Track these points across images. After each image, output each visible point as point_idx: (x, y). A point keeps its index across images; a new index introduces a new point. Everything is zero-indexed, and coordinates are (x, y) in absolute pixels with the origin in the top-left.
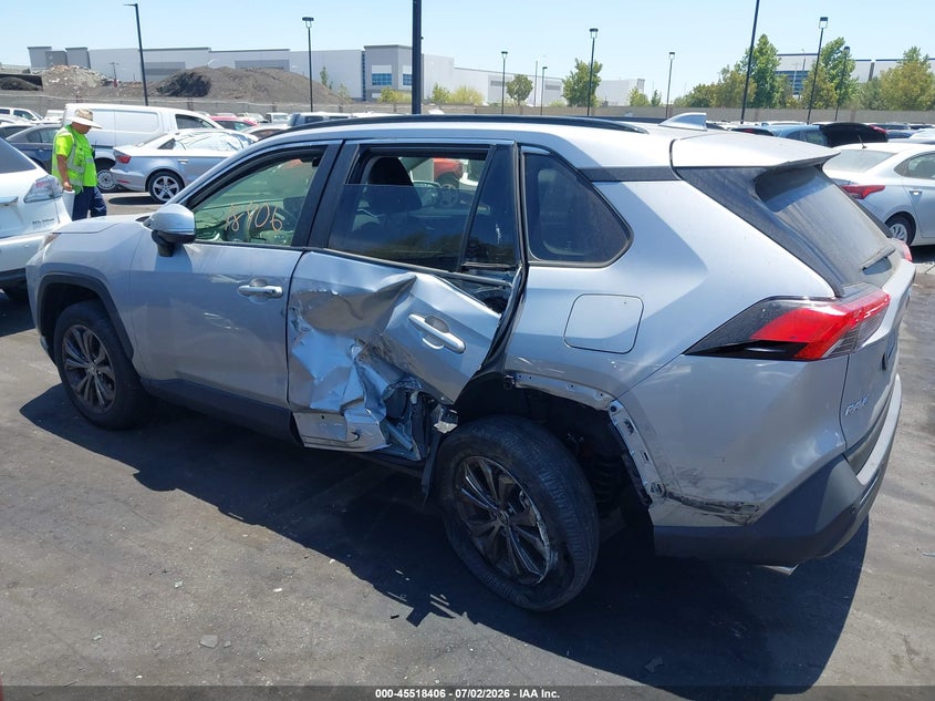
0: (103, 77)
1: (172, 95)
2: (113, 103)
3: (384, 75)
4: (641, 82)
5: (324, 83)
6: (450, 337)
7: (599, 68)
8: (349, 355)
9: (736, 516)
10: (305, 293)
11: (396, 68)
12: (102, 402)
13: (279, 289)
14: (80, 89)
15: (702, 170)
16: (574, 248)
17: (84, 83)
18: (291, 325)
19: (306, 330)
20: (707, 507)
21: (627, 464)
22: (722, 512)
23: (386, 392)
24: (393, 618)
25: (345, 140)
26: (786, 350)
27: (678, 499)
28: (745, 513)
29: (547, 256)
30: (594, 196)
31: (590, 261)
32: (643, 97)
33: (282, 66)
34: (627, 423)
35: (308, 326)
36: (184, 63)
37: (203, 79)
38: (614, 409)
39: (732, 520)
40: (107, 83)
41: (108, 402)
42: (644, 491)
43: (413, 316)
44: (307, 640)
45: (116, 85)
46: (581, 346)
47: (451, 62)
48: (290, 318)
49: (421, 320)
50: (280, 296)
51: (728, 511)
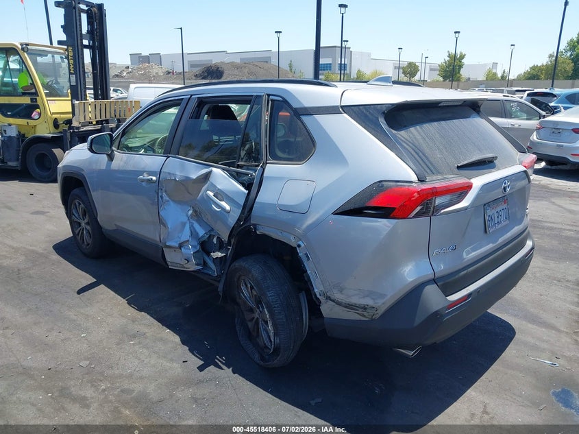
0: (167, 69)
1: (202, 79)
2: (169, 84)
3: (327, 64)
4: (495, 64)
5: (291, 70)
6: (223, 204)
7: (462, 57)
8: (187, 215)
9: (365, 314)
10: (166, 180)
11: (334, 60)
12: (86, 243)
13: (154, 178)
14: (154, 76)
15: (356, 107)
16: (289, 153)
17: (157, 73)
18: (160, 198)
19: (168, 201)
20: (349, 306)
21: (306, 279)
22: (357, 310)
23: (202, 237)
24: (184, 362)
25: (192, 95)
26: (384, 212)
27: (333, 301)
28: (371, 312)
29: (276, 158)
30: (300, 123)
31: (296, 161)
32: (495, 74)
33: (266, 61)
34: (306, 254)
35: (168, 199)
36: (211, 60)
37: (220, 69)
38: (299, 246)
39: (364, 316)
40: (168, 73)
41: (88, 244)
42: (315, 295)
43: (208, 192)
44: (133, 368)
45: (173, 74)
46: (286, 209)
47: (369, 55)
48: (160, 194)
49: (211, 194)
50: (155, 182)
51: (361, 310)
